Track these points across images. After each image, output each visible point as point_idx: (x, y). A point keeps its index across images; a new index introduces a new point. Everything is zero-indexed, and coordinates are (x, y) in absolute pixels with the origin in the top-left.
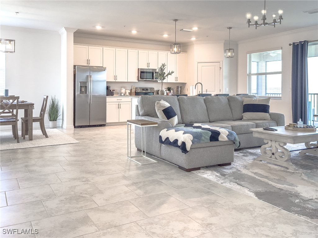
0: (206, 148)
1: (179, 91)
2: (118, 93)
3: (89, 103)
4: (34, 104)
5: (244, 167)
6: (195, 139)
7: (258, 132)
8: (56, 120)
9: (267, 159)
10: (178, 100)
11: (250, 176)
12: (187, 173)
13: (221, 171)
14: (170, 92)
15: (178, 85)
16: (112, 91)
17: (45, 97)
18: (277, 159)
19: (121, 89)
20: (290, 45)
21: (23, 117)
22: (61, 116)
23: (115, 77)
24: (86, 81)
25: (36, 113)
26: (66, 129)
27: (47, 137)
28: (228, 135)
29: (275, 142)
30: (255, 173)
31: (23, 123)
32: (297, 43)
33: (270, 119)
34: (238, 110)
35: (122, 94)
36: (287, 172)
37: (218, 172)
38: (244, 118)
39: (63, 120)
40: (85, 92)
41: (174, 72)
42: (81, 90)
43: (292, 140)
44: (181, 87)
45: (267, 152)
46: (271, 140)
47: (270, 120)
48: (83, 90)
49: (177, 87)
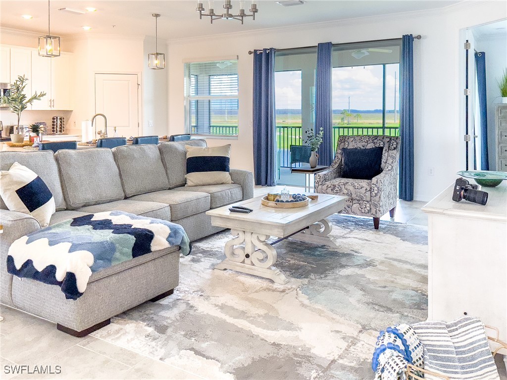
0: (123, 274)
1: (57, 127)
5: (200, 293)
6: (98, 261)
7: (221, 218)
9: (238, 266)
10: (57, 159)
11: (214, 318)
12: (80, 342)
13: (155, 318)
14: (38, 135)
15: (55, 115)
18: (253, 265)
20: (250, 53)
28: (170, 236)
29: (250, 234)
30: (222, 307)
32: (260, 50)
33: (231, 181)
34: (178, 167)
36: (274, 291)
37: (150, 321)
38: (189, 183)
41: (45, 95)
43: (282, 230)
44: (61, 119)
45: (236, 252)
46: (244, 232)
47: (232, 183)
49: (54, 119)
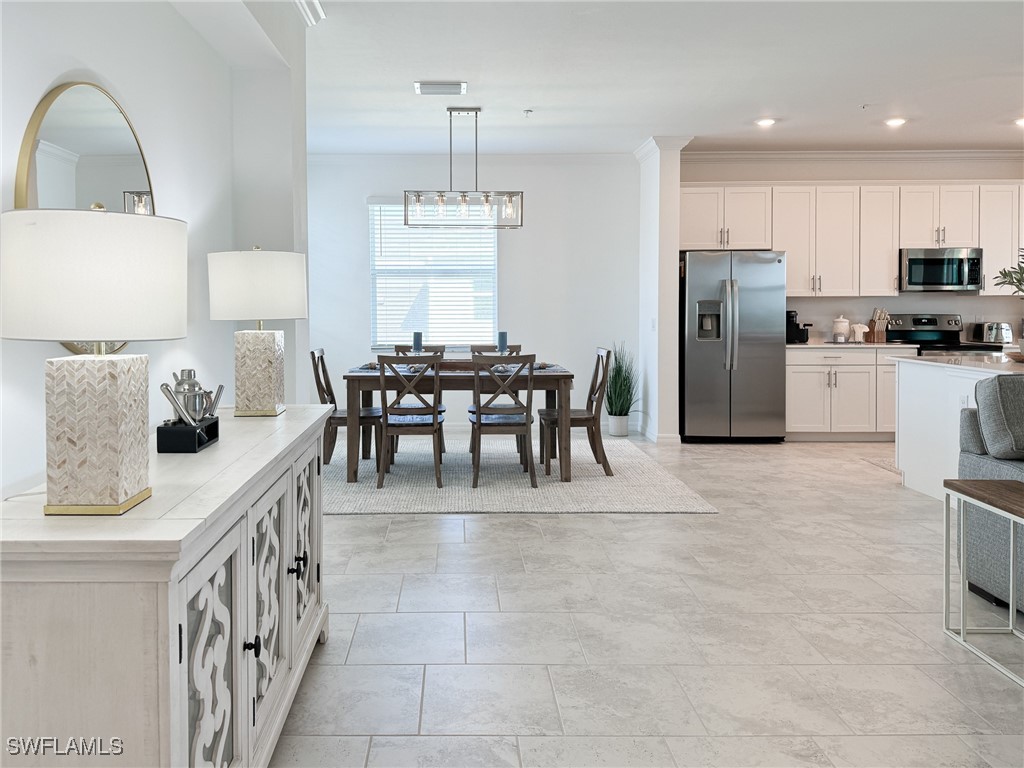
2: (821, 335)
3: (728, 367)
4: (572, 376)
8: (626, 414)
16: (801, 327)
17: (604, 353)
19: (834, 322)
21: (544, 407)
22: (640, 403)
23: (815, 282)
24: (717, 299)
25: (578, 400)
26: (658, 444)
27: (608, 472)
31: (545, 427)
35: (841, 339)
39: (646, 413)
40: (715, 333)
42: (701, 326)
48: (708, 324)
